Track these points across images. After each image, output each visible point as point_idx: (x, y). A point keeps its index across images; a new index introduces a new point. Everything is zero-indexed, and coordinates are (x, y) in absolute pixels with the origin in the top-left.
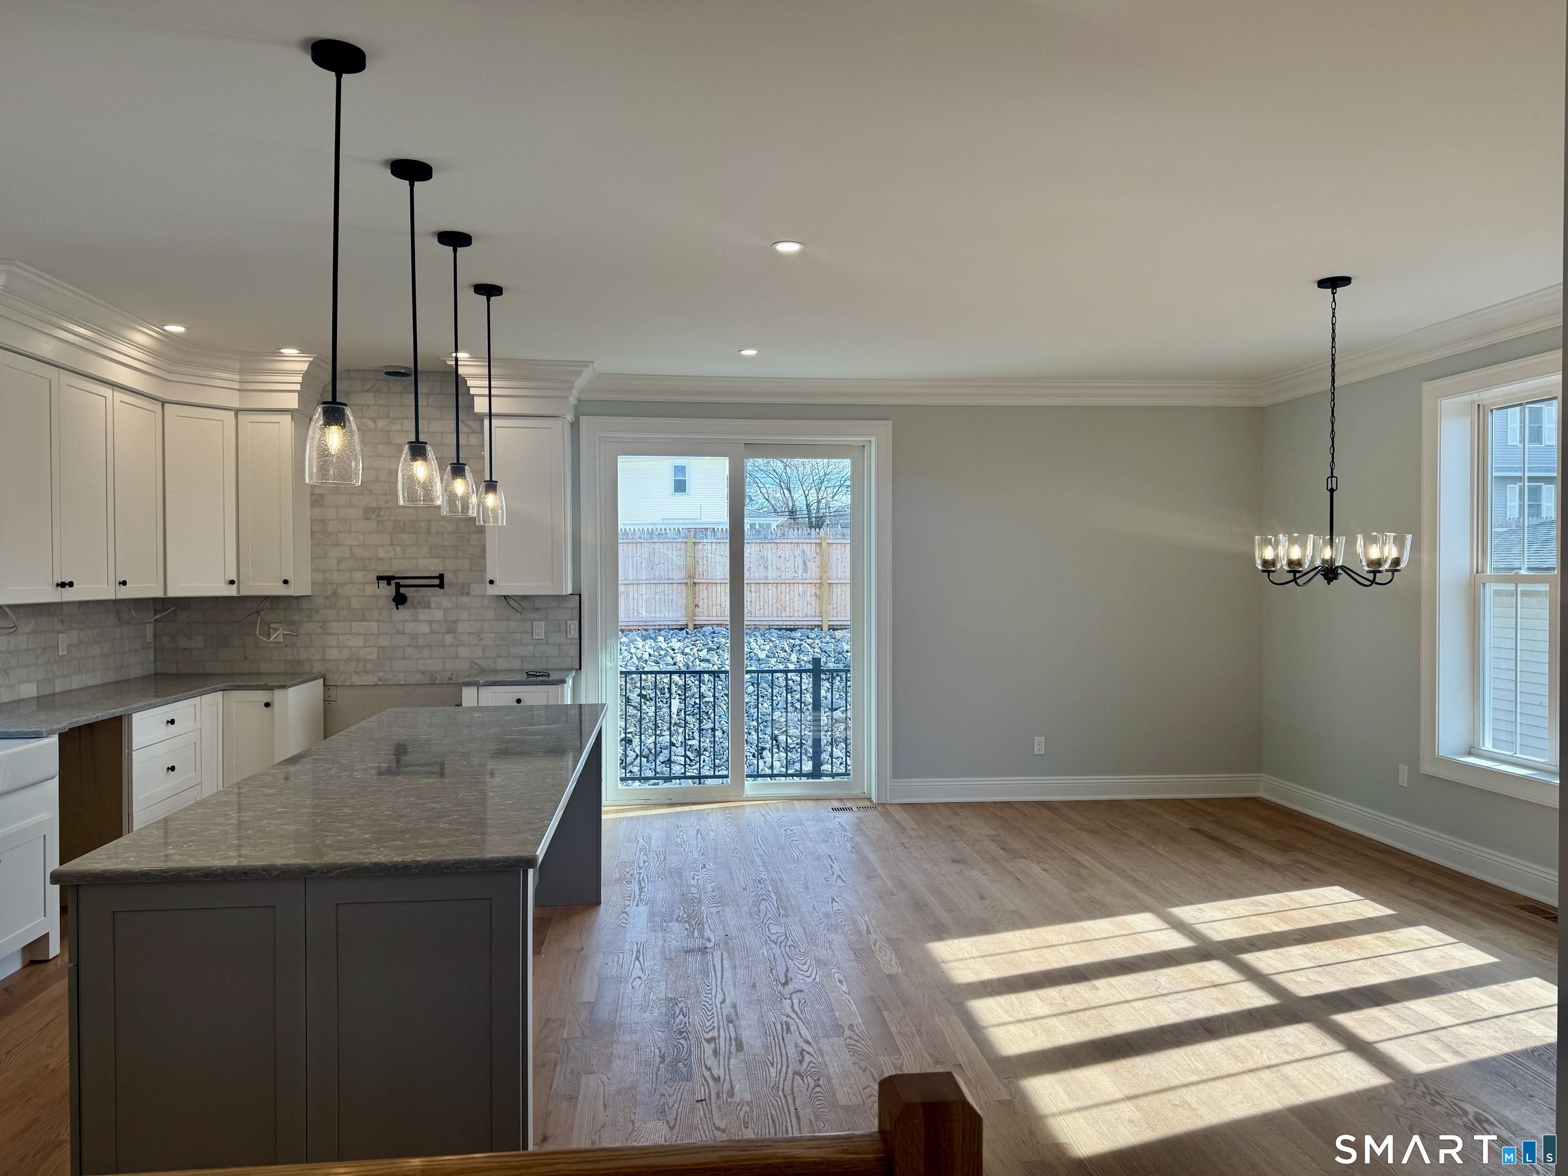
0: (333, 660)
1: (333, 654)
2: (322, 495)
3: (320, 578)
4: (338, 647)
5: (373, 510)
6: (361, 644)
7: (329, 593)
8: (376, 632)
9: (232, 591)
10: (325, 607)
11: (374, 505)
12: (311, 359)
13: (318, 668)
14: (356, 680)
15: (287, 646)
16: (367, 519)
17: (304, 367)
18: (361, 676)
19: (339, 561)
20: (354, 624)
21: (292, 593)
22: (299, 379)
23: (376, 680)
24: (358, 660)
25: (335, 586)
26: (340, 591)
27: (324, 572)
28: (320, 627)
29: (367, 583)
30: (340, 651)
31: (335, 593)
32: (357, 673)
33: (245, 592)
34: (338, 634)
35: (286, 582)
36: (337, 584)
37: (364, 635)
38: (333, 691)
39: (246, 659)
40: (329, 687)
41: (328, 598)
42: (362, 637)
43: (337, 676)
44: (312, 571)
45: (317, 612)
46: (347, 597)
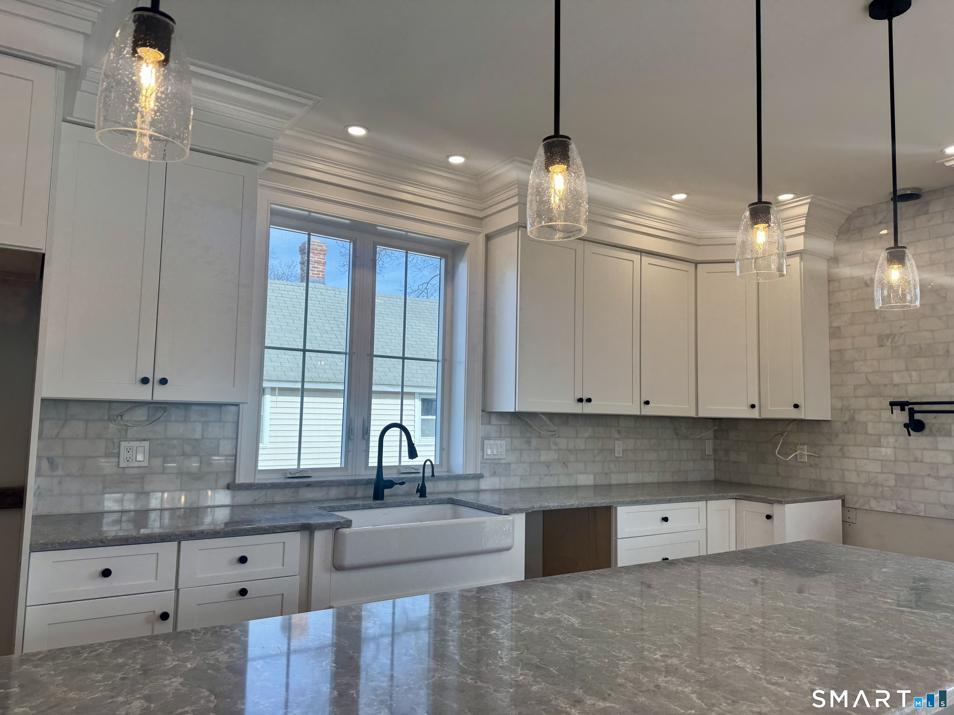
0: (853, 483)
1: (852, 477)
2: (839, 328)
3: (839, 404)
4: (856, 470)
5: (888, 336)
6: (879, 470)
7: (847, 419)
8: (893, 459)
9: (754, 414)
10: (844, 432)
11: (888, 332)
12: (809, 200)
13: (839, 489)
14: (874, 505)
15: (811, 466)
16: (882, 346)
17: (805, 210)
18: (879, 502)
19: (856, 388)
20: (871, 449)
21: (802, 417)
22: (803, 222)
23: (894, 508)
24: (876, 485)
25: (852, 412)
26: (857, 416)
27: (842, 398)
28: (840, 451)
29: (882, 409)
30: (858, 475)
31: (852, 419)
32: (875, 499)
33: (765, 415)
34: (855, 459)
35: (796, 406)
36: (854, 411)
37: (881, 460)
38: (852, 514)
39: (778, 475)
40: (850, 509)
41: (846, 424)
42: (880, 462)
43: (855, 499)
44: (831, 397)
45: (837, 436)
46: (864, 423)
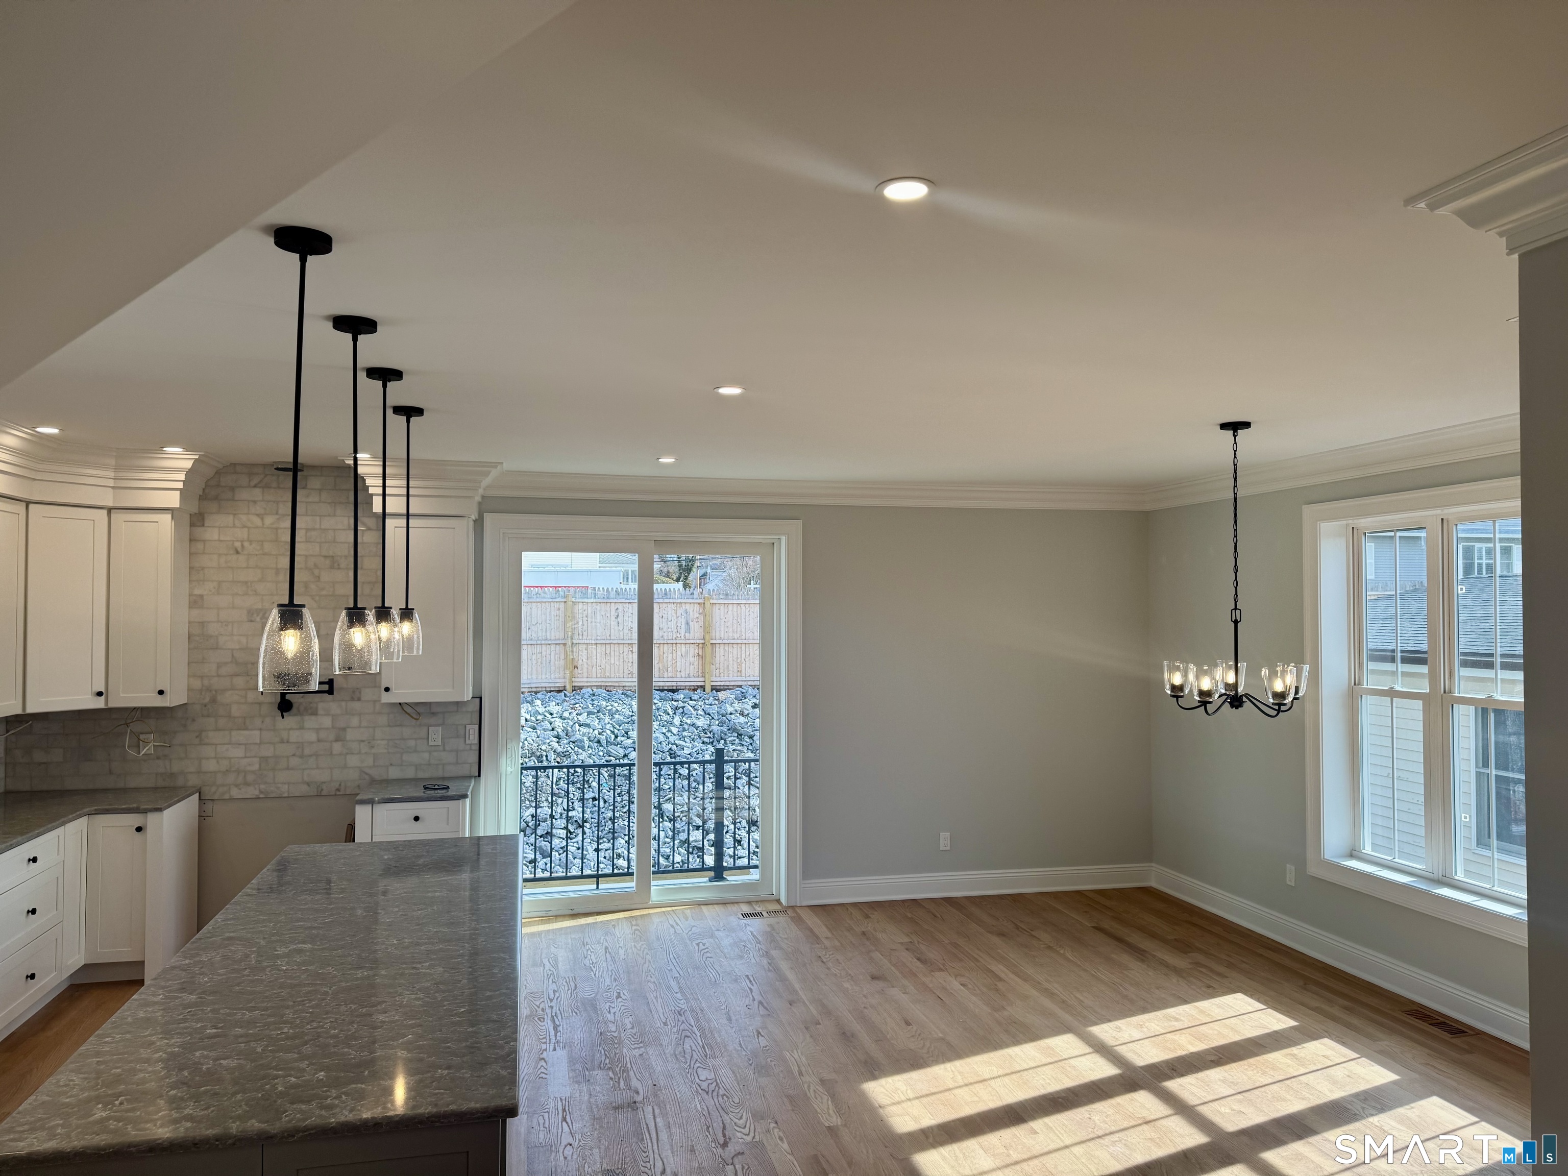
0: (211, 772)
1: (211, 766)
2: (201, 596)
3: (197, 684)
4: (215, 758)
5: (258, 611)
6: (241, 754)
7: (207, 700)
8: (258, 742)
9: (100, 703)
10: (203, 716)
11: (259, 606)
12: (197, 457)
13: (193, 781)
14: (235, 793)
15: (158, 758)
16: (252, 621)
17: (188, 464)
18: (240, 789)
19: (219, 666)
20: (234, 733)
21: (167, 704)
22: (182, 477)
23: (257, 792)
24: (238, 772)
25: (214, 693)
26: (219, 698)
27: (202, 677)
28: (197, 737)
29: (249, 689)
30: (218, 762)
31: (214, 701)
32: (237, 786)
33: (112, 705)
34: (216, 745)
35: (161, 692)
36: (216, 691)
37: (245, 744)
38: (209, 805)
39: (111, 772)
40: (204, 801)
41: (205, 706)
42: (243, 747)
43: (214, 789)
44: (189, 676)
45: (194, 720)
46: (227, 705)
